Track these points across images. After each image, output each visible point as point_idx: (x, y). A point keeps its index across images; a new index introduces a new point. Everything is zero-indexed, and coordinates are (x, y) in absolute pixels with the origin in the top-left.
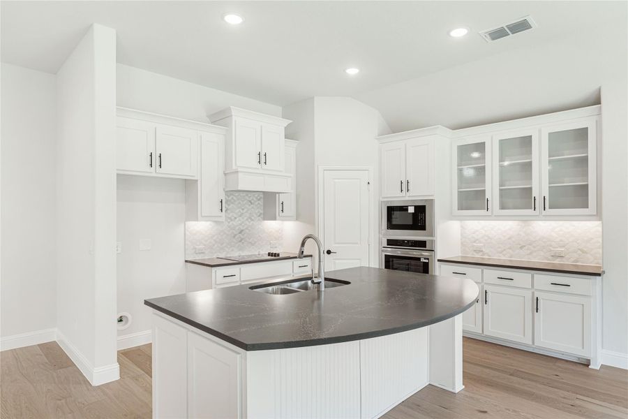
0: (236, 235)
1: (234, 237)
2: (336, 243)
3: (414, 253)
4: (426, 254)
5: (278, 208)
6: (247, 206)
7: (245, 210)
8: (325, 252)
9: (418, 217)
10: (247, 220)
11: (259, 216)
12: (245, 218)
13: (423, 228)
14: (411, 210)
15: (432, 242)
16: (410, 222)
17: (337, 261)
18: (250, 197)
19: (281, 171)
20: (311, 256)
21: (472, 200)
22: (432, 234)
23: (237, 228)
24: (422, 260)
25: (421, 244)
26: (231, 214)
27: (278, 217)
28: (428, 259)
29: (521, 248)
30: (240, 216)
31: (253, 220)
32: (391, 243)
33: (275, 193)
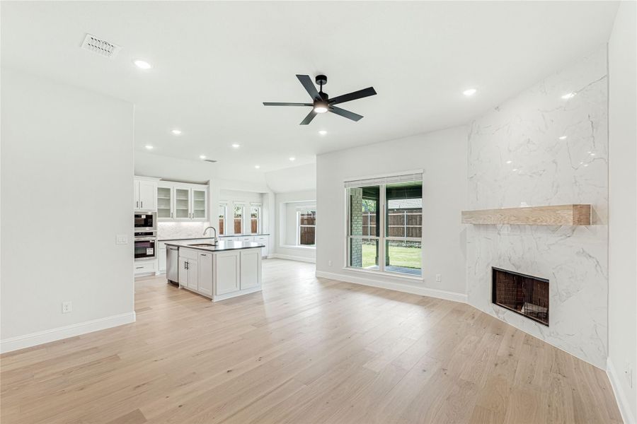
3: (147, 238)
4: (154, 238)
9: (148, 221)
13: (151, 226)
14: (144, 217)
15: (156, 232)
16: (143, 223)
21: (166, 213)
22: (156, 229)
24: (151, 242)
25: (151, 234)
28: (154, 241)
29: (177, 233)
32: (137, 234)
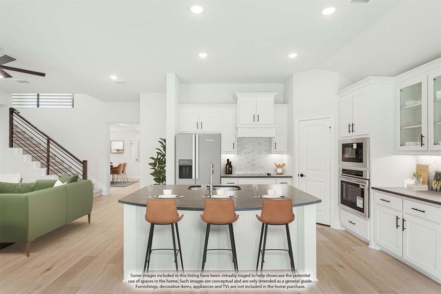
0: (249, 162)
1: (249, 163)
2: (306, 170)
3: (356, 180)
5: (273, 147)
6: (258, 146)
7: (256, 148)
8: (300, 175)
9: (359, 152)
10: (257, 153)
11: (266, 151)
12: (256, 153)
14: (355, 146)
16: (354, 156)
17: (308, 182)
18: (259, 140)
19: (271, 124)
20: (292, 177)
23: (250, 158)
24: (361, 187)
25: (359, 174)
26: (247, 150)
27: (273, 152)
28: (364, 186)
30: (253, 151)
31: (261, 154)
32: (344, 171)
33: (272, 138)
